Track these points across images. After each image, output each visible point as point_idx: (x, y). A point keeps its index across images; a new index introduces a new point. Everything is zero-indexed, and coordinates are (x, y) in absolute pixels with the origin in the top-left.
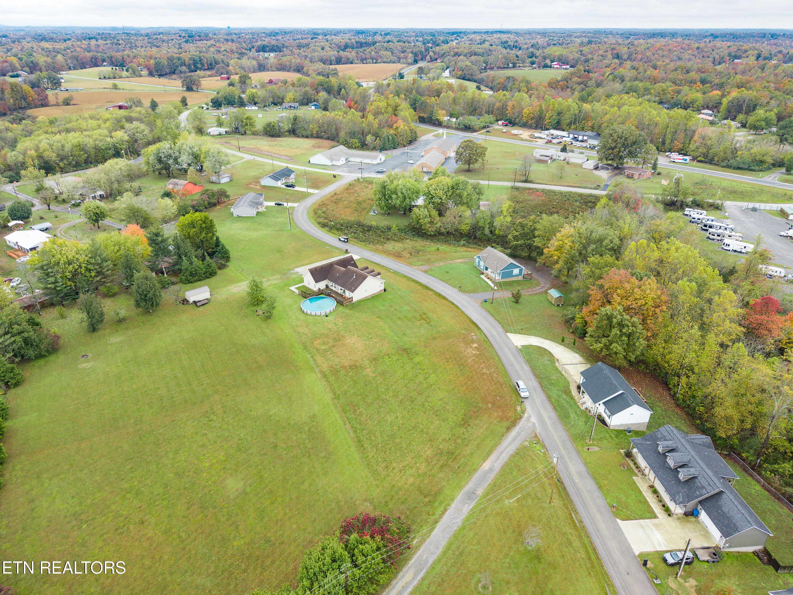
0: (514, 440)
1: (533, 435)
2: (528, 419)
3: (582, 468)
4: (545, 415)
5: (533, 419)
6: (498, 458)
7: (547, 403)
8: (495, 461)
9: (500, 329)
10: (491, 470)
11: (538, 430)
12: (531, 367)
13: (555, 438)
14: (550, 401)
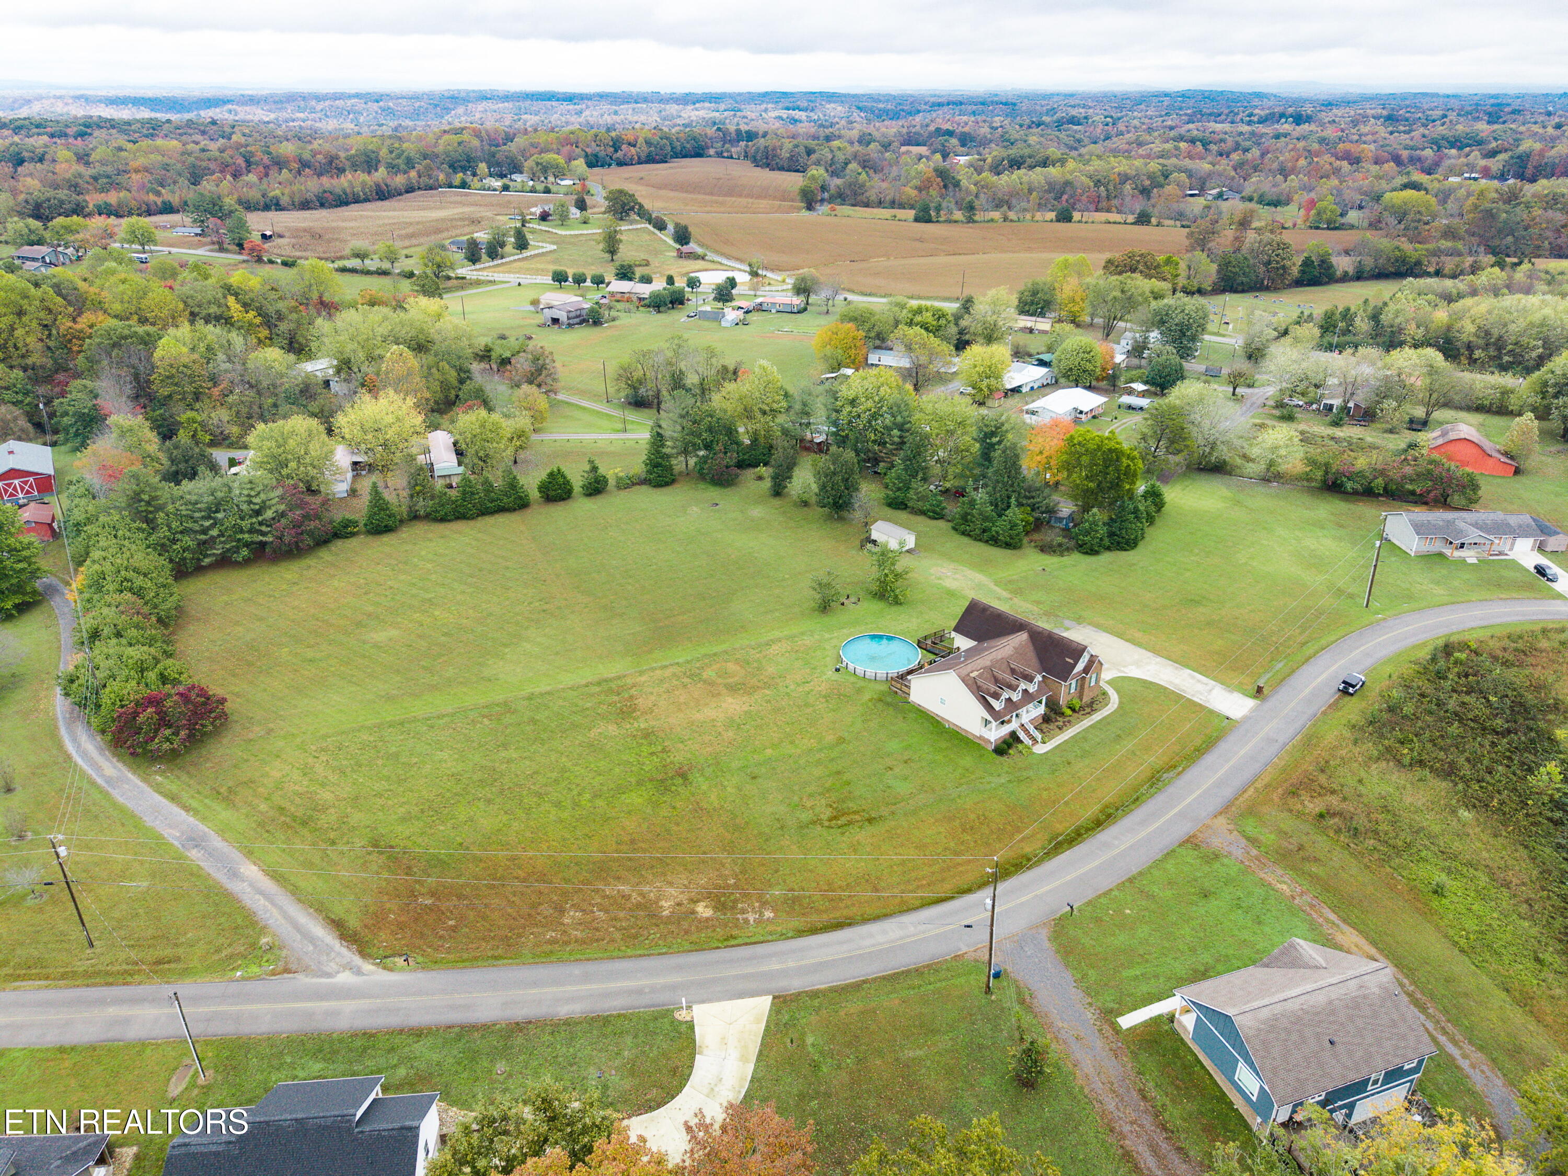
0: (297, 927)
1: (293, 967)
2: (349, 967)
3: (133, 1033)
4: (348, 1006)
5: (345, 978)
6: (262, 893)
7: (394, 1021)
8: (251, 885)
9: (796, 984)
10: (234, 874)
11: (303, 980)
12: (567, 1023)
13: (259, 1006)
14: (401, 1031)
